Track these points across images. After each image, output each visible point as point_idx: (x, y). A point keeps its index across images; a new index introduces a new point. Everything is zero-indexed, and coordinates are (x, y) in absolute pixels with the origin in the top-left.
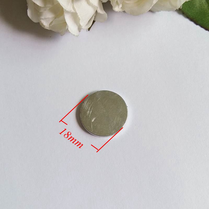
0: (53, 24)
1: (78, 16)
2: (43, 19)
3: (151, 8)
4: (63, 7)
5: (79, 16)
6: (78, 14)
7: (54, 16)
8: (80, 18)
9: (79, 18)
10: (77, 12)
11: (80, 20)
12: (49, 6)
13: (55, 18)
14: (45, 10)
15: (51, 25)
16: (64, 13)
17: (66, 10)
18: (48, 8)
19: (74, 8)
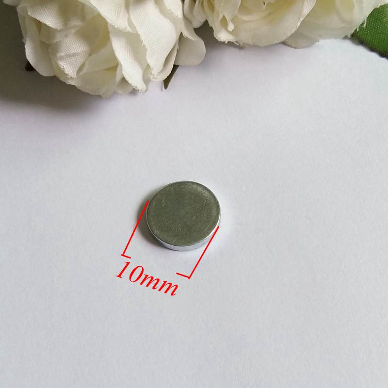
0: (85, 71)
1: (142, 41)
2: (62, 58)
3: (299, 24)
4: (108, 21)
5: (145, 42)
6: (143, 38)
7: (86, 49)
8: (146, 46)
9: (144, 45)
10: (139, 33)
11: (146, 50)
12: (76, 23)
13: (90, 55)
14: (66, 36)
15: (81, 73)
16: (110, 35)
17: (113, 27)
18: (73, 31)
19: (130, 23)
